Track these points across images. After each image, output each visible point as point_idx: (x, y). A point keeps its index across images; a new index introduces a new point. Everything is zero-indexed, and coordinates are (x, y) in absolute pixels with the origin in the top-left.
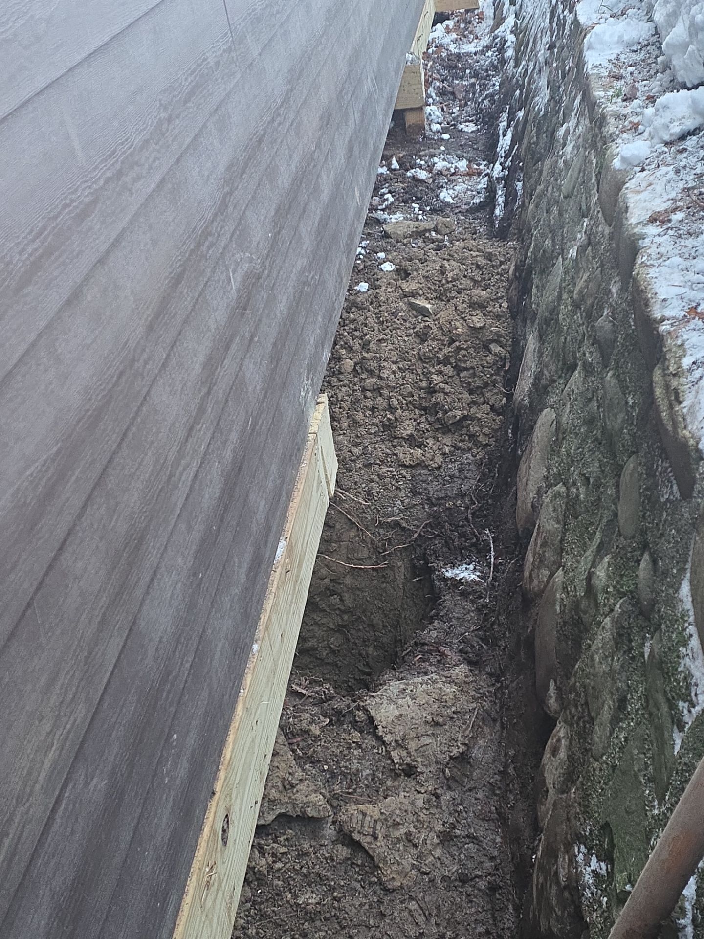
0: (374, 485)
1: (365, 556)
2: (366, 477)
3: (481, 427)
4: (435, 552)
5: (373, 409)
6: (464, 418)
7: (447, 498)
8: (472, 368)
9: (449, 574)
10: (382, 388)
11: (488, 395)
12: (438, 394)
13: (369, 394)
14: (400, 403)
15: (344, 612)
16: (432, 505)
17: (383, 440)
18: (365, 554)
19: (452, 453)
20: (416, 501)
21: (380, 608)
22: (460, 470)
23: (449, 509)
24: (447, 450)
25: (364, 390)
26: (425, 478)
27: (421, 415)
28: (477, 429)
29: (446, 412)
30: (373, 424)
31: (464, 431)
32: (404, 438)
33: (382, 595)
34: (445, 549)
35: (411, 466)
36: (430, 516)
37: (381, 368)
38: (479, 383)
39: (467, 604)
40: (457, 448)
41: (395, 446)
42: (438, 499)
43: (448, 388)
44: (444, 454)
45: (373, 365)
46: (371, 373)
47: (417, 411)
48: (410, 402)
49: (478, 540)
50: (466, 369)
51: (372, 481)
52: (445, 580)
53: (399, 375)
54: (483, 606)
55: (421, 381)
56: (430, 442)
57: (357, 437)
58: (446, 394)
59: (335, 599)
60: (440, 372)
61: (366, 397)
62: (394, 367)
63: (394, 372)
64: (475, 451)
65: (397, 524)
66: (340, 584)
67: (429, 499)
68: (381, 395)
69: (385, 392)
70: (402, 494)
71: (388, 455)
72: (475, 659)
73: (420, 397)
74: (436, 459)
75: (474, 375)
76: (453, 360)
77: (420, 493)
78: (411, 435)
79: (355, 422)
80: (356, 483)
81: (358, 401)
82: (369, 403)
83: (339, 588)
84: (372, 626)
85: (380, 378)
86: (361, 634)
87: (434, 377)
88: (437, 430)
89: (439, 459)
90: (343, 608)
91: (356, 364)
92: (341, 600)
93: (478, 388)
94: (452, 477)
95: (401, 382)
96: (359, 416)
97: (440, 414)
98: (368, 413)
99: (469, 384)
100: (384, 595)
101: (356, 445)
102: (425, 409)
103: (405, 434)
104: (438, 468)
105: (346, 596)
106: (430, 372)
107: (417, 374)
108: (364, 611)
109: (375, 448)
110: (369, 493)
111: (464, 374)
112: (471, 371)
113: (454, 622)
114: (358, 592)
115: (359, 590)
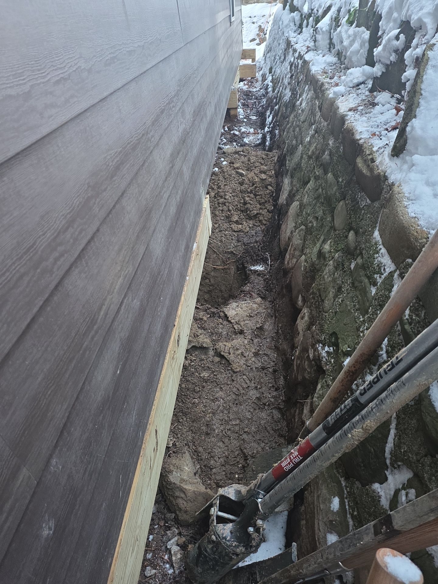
0: (223, 238)
1: (219, 264)
2: (220, 235)
3: (264, 217)
4: (247, 261)
5: (222, 210)
6: (257, 214)
7: (251, 243)
9: (253, 268)
11: (266, 205)
12: (247, 205)
13: (220, 205)
14: (233, 209)
15: (211, 286)
16: (245, 245)
17: (226, 222)
19: (253, 227)
20: (239, 244)
21: (224, 284)
22: (256, 233)
23: (252, 247)
25: (219, 203)
26: (242, 236)
27: (241, 213)
28: (262, 218)
29: (251, 211)
30: (222, 216)
31: (257, 219)
32: (234, 222)
33: (225, 279)
34: (250, 260)
35: (237, 231)
36: (244, 249)
37: (225, 195)
38: (263, 201)
39: (260, 278)
41: (231, 224)
42: (247, 243)
43: (251, 202)
44: (250, 227)
46: (221, 197)
47: (239, 211)
48: (237, 208)
49: (263, 257)
50: (259, 195)
51: (222, 236)
53: (232, 198)
54: (266, 279)
55: (241, 200)
56: (245, 223)
57: (216, 220)
58: (251, 204)
59: (207, 281)
60: (249, 196)
61: (219, 206)
62: (230, 195)
63: (230, 197)
64: (261, 226)
65: (232, 252)
66: (209, 275)
67: (244, 243)
68: (225, 205)
69: (227, 204)
70: (234, 241)
71: (228, 228)
72: (263, 297)
73: (240, 206)
74: (247, 229)
75: (261, 198)
76: (253, 192)
77: (241, 241)
78: (237, 220)
80: (216, 237)
81: (216, 208)
82: (221, 208)
83: (209, 277)
84: (221, 291)
85: (225, 199)
86: (216, 294)
87: (246, 198)
88: (247, 219)
89: (248, 229)
90: (210, 284)
91: (215, 194)
92: (210, 281)
93: (263, 203)
94: (253, 236)
95: (233, 201)
96: (217, 213)
97: (248, 212)
98: (220, 212)
99: (260, 201)
101: (216, 224)
102: (242, 211)
103: (235, 220)
104: (247, 232)
105: (211, 280)
106: (245, 196)
107: (239, 197)
108: (218, 285)
109: (223, 225)
110: (221, 241)
111: (258, 197)
112: (261, 196)
113: (255, 284)
114: (216, 278)
115: (216, 277)
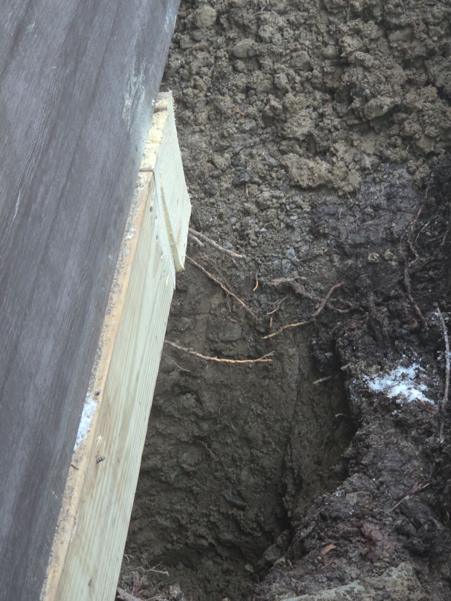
0: (250, 220)
1: (236, 336)
2: (237, 206)
3: (423, 124)
4: (351, 343)
5: (247, 90)
6: (396, 109)
7: (368, 244)
8: (410, 25)
9: (376, 386)
10: (261, 55)
11: (434, 70)
12: (353, 70)
13: (240, 65)
14: (291, 80)
15: (203, 419)
16: (345, 255)
17: (263, 142)
18: (236, 332)
19: (376, 168)
20: (320, 248)
21: (259, 415)
22: (389, 197)
23: (373, 264)
24: (368, 162)
25: (233, 57)
26: (332, 209)
27: (324, 102)
28: (416, 127)
29: (366, 99)
30: (247, 116)
31: (395, 130)
32: (297, 139)
33: (262, 396)
34: (367, 339)
35: (309, 189)
36: (341, 274)
37: (260, 22)
38: (419, 50)
39: (407, 445)
40: (383, 159)
41: (283, 153)
42: (355, 246)
43: (369, 60)
44: (363, 170)
45: (248, 16)
46: (244, 29)
47: (318, 95)
48: (308, 80)
49: (421, 323)
50: (400, 27)
51: (247, 213)
52: (369, 395)
53: (289, 33)
54: (434, 450)
55: (326, 44)
56: (341, 147)
57: (223, 137)
58: (366, 69)
59: (189, 400)
60: (357, 32)
61: (236, 70)
62: (281, 21)
63: (281, 29)
64: (412, 163)
65: (288, 289)
66: (195, 378)
67: (339, 246)
68: (260, 67)
69: (267, 62)
70: (296, 236)
71: (271, 167)
72: (422, 548)
73: (324, 74)
74: (351, 178)
75: (412, 37)
76: (377, 12)
77: (325, 236)
78: (310, 136)
79: (219, 111)
80: (220, 216)
81: (223, 76)
82: (241, 80)
83: (193, 384)
84: (248, 441)
85: (259, 39)
86: (228, 450)
87: (348, 40)
88: (351, 127)
89: (355, 178)
90: (200, 413)
91: (220, 14)
92: (199, 401)
93: (418, 57)
94: (377, 208)
95: (292, 46)
96: (226, 103)
97: (357, 103)
98: (240, 96)
99: (404, 52)
100: (266, 395)
101: (221, 150)
102: (332, 91)
103: (300, 132)
104: (354, 193)
105: (206, 396)
106: (339, 31)
107: (318, 33)
108: (234, 419)
109: (251, 156)
110: (242, 235)
111: (396, 35)
112: (407, 31)
113: (386, 477)
114: (224, 391)
115: (226, 386)
